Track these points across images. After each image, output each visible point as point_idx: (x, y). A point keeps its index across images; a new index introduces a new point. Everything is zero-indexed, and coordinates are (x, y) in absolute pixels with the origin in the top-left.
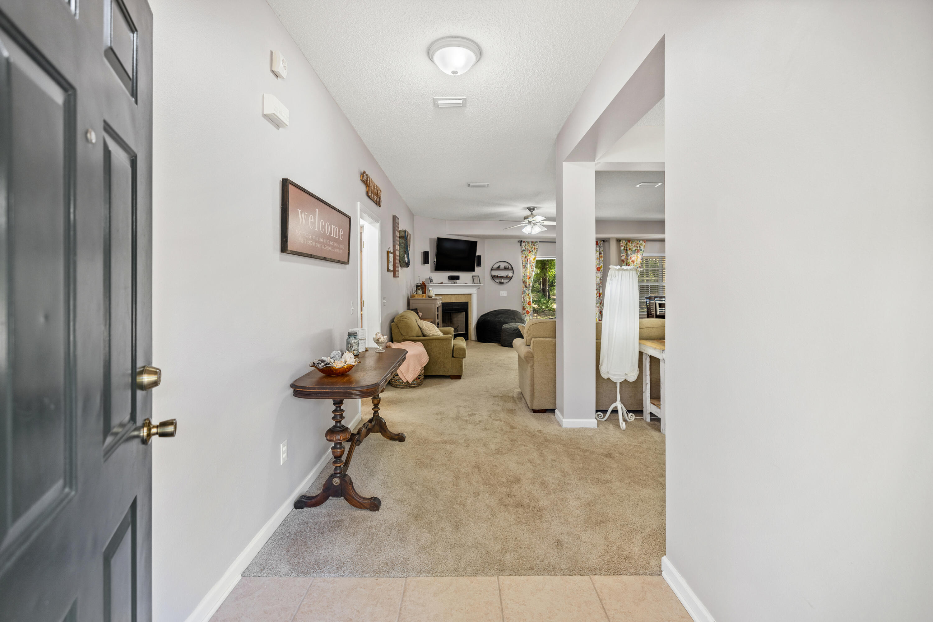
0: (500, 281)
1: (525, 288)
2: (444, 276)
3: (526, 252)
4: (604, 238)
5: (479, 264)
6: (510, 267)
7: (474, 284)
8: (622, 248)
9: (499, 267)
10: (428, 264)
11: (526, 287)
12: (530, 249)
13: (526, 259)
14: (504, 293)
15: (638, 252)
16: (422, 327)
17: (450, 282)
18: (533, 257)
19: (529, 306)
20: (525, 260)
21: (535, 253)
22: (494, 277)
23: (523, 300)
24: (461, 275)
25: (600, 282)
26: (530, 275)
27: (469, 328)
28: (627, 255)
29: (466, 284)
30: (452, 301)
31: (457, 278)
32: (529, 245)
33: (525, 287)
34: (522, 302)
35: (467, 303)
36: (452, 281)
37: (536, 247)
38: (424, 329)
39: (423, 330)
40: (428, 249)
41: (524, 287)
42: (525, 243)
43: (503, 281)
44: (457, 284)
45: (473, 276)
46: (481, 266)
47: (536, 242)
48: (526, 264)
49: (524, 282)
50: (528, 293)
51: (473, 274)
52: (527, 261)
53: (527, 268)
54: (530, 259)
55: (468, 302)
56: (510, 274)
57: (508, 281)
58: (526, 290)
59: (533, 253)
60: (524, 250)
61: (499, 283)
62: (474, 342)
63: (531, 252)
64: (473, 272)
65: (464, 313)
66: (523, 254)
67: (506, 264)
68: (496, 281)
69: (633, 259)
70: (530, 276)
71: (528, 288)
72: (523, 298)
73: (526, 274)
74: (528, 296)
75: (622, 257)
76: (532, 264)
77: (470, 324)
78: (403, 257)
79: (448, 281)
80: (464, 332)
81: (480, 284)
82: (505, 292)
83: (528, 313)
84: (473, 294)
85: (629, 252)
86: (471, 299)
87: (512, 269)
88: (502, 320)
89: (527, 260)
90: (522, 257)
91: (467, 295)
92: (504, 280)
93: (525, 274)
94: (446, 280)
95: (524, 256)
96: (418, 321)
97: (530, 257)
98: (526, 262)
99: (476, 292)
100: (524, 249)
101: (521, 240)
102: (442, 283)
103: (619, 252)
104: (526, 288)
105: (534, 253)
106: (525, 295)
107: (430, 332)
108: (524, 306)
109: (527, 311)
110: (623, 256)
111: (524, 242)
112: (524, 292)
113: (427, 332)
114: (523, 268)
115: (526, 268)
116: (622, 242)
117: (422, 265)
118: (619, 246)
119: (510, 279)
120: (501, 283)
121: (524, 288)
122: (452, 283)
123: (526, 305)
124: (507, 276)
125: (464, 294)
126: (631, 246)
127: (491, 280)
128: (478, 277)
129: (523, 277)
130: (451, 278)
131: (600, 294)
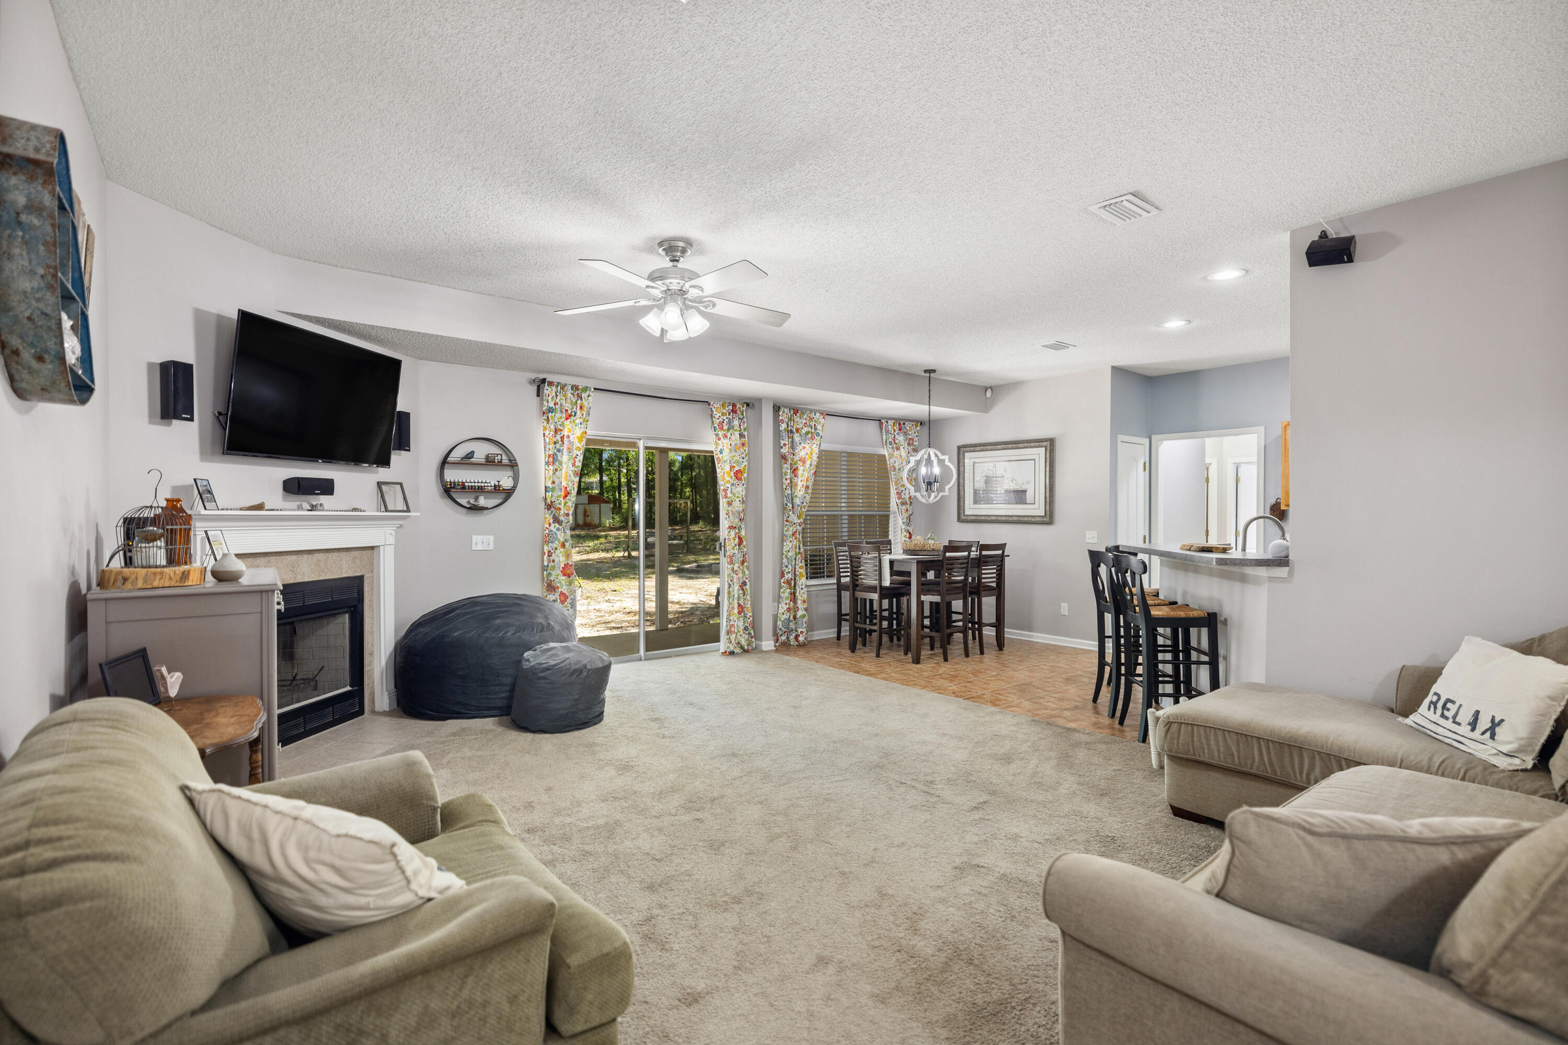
0: (472, 501)
1: (553, 525)
2: (263, 476)
3: (558, 416)
4: (749, 398)
5: (403, 443)
6: (505, 460)
7: (386, 510)
8: (783, 426)
9: (470, 455)
10: (191, 419)
11: (556, 520)
12: (567, 406)
13: (558, 437)
14: (482, 542)
15: (812, 438)
16: (255, 858)
17: (294, 505)
18: (578, 432)
19: (564, 578)
20: (555, 439)
21: (584, 420)
22: (448, 490)
23: (549, 561)
24: (340, 476)
25: (741, 509)
26: (570, 485)
27: (366, 668)
28: (793, 447)
29: (355, 510)
30: (300, 579)
31: (326, 487)
32: (565, 395)
33: (554, 522)
34: (544, 568)
35: (360, 581)
36: (306, 501)
37: (585, 403)
38: (291, 877)
39: (273, 887)
40: (186, 355)
41: (551, 521)
42: (554, 388)
43: (482, 501)
44: (323, 510)
45: (379, 484)
46: (409, 450)
47: (586, 389)
48: (559, 451)
49: (549, 506)
50: (562, 540)
51: (383, 474)
52: (560, 442)
53: (561, 463)
54: (568, 437)
55: (361, 579)
56: (507, 483)
57: (499, 501)
58: (558, 529)
59: (578, 421)
60: (550, 410)
61: (470, 508)
62: (386, 719)
63: (570, 416)
64: (381, 470)
65: (347, 616)
66: (548, 420)
67: (493, 450)
68: (459, 500)
69: (803, 454)
70: (568, 489)
71: (564, 524)
72: (546, 557)
73: (557, 481)
74: (562, 550)
75: (782, 447)
76: (576, 452)
77: (372, 654)
78: (41, 322)
79: (286, 499)
80: (348, 688)
81: (408, 510)
82: (489, 537)
83: (563, 598)
84: (382, 548)
85: (797, 438)
86: (373, 565)
87: (513, 465)
88: (509, 634)
89: (562, 438)
90: (545, 429)
91: (356, 553)
92: (485, 498)
93: (553, 482)
94: (275, 498)
95: (552, 427)
96: (209, 805)
97: (570, 431)
98: (558, 446)
99: (392, 540)
100: (551, 405)
101: (541, 376)
102: (260, 507)
103: (777, 435)
104: (557, 525)
105: (581, 420)
106: (554, 545)
107: (351, 899)
108: (552, 578)
109: (562, 594)
110: (785, 445)
111: (551, 384)
112: (548, 538)
113: (322, 901)
114: (548, 463)
115: (557, 463)
116: (784, 412)
117: (152, 421)
118: (777, 422)
119: (503, 496)
120: (475, 509)
121: (550, 525)
122: (300, 508)
123: (558, 575)
124: (495, 486)
125: (348, 550)
126: (799, 422)
127: (441, 497)
128: (399, 486)
129: (546, 491)
130: (294, 487)
131: (740, 538)
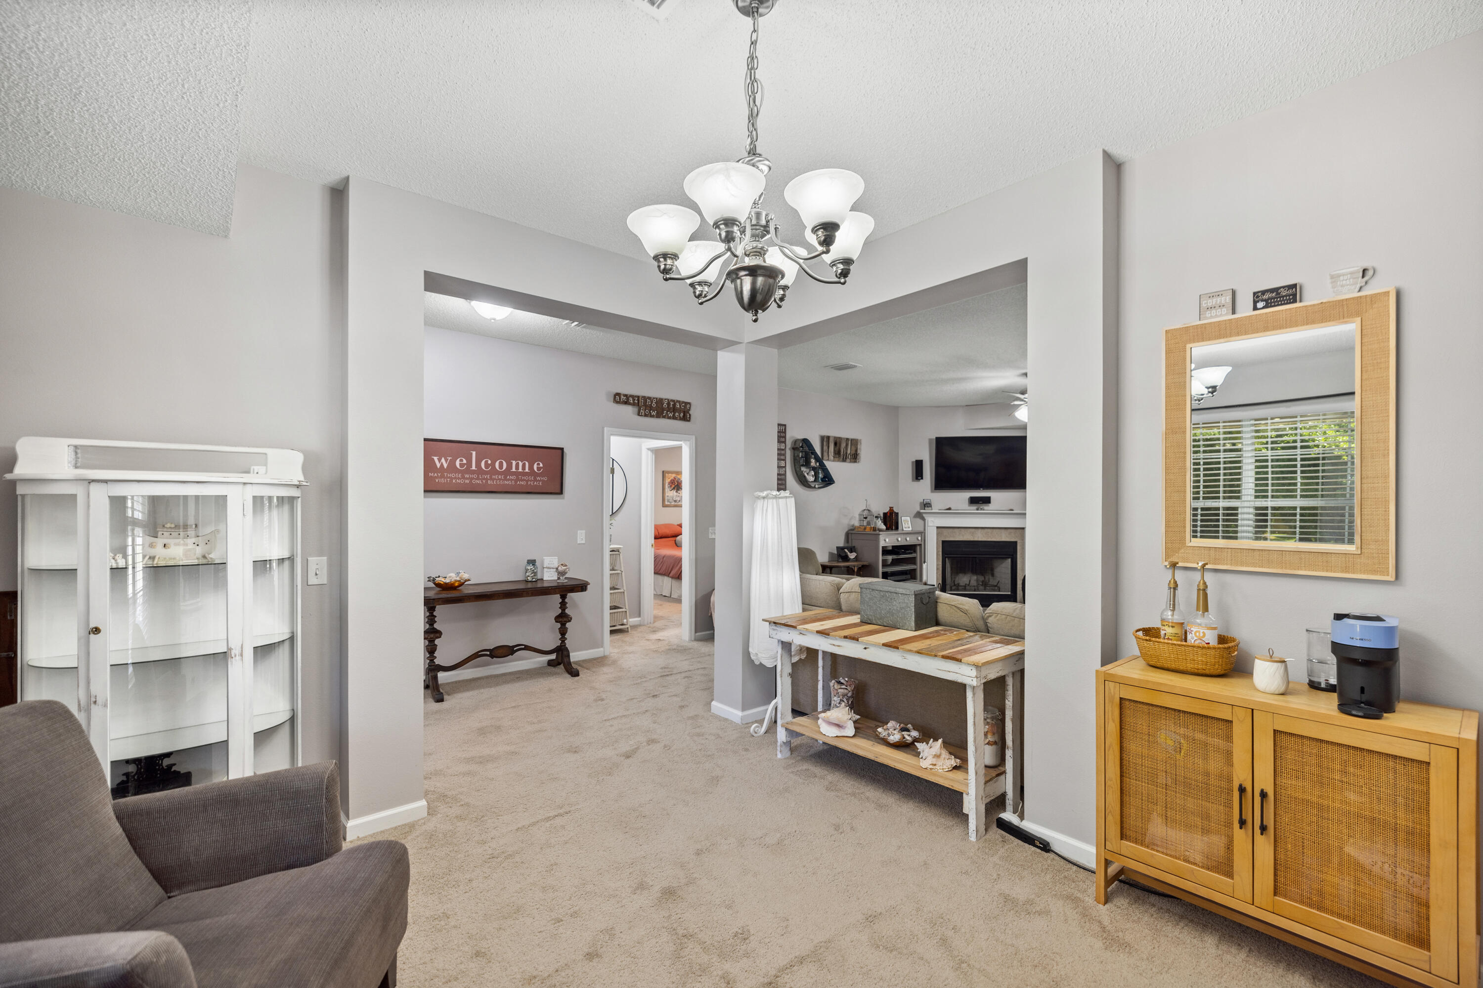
2: (959, 498)
10: (923, 479)
17: (972, 508)
24: (996, 495)
30: (976, 539)
31: (987, 500)
35: (1014, 544)
36: (976, 506)
40: (921, 457)
44: (986, 510)
55: (1016, 543)
64: (1021, 491)
65: (1008, 559)
79: (969, 506)
80: (1009, 593)
86: (1022, 536)
91: (1012, 530)
94: (964, 505)
102: (950, 509)
117: (909, 482)
122: (977, 509)
125: (1005, 529)
130: (973, 501)
